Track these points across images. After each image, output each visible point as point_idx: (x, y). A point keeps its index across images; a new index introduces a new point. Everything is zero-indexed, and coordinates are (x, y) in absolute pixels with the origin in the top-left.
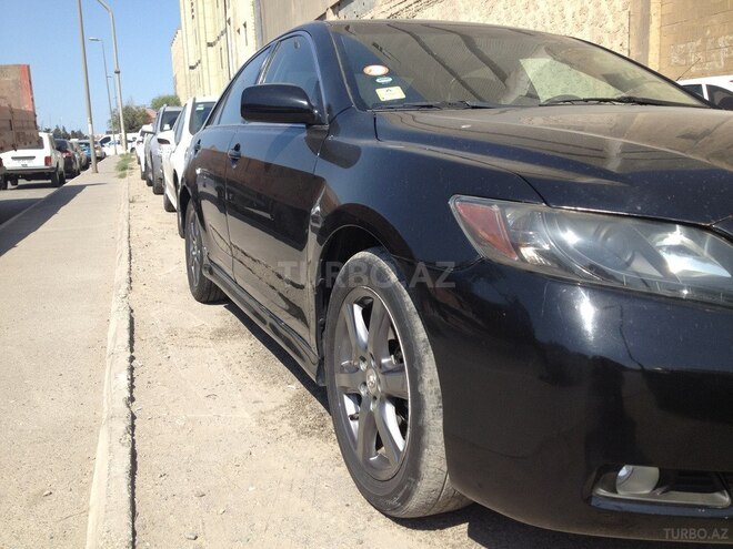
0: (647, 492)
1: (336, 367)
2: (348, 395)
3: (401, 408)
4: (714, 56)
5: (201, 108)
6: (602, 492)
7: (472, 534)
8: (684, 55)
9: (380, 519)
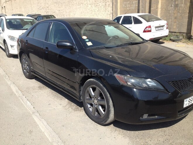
0: (146, 117)
1: (85, 99)
2: (88, 104)
3: (103, 107)
4: (132, 6)
5: (8, 21)
6: (141, 118)
7: (114, 126)
8: (126, 5)
9: (99, 125)
